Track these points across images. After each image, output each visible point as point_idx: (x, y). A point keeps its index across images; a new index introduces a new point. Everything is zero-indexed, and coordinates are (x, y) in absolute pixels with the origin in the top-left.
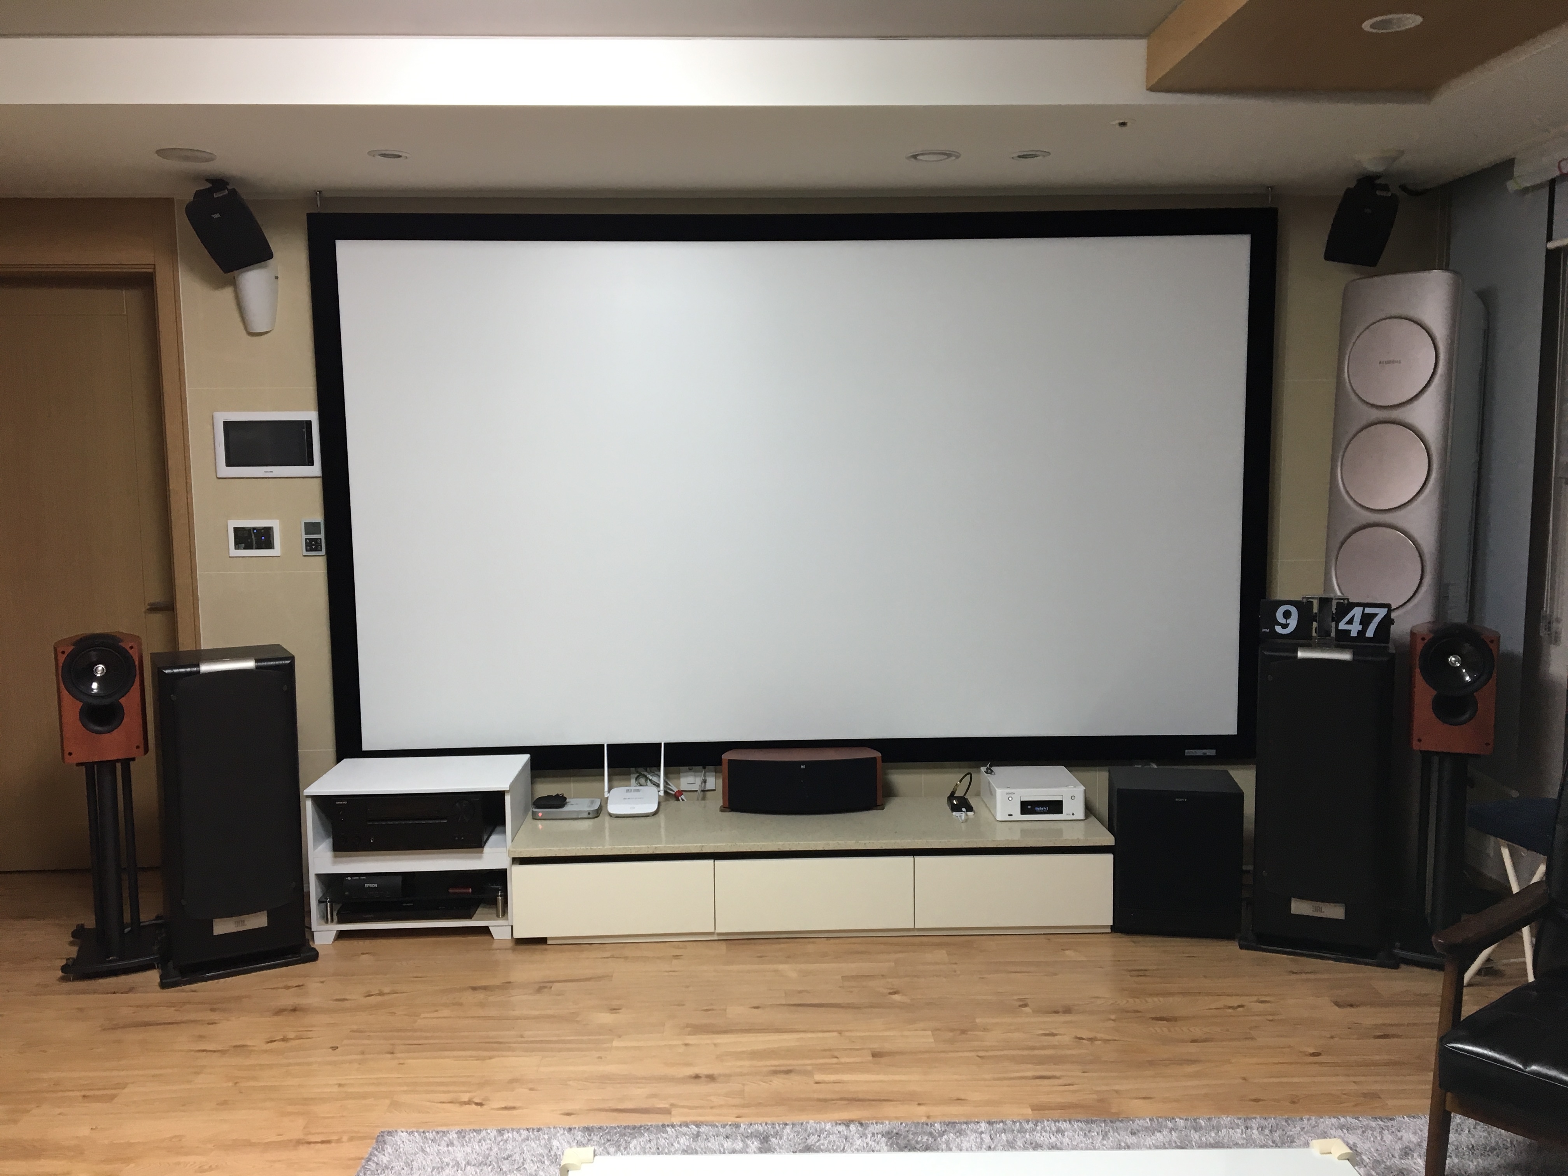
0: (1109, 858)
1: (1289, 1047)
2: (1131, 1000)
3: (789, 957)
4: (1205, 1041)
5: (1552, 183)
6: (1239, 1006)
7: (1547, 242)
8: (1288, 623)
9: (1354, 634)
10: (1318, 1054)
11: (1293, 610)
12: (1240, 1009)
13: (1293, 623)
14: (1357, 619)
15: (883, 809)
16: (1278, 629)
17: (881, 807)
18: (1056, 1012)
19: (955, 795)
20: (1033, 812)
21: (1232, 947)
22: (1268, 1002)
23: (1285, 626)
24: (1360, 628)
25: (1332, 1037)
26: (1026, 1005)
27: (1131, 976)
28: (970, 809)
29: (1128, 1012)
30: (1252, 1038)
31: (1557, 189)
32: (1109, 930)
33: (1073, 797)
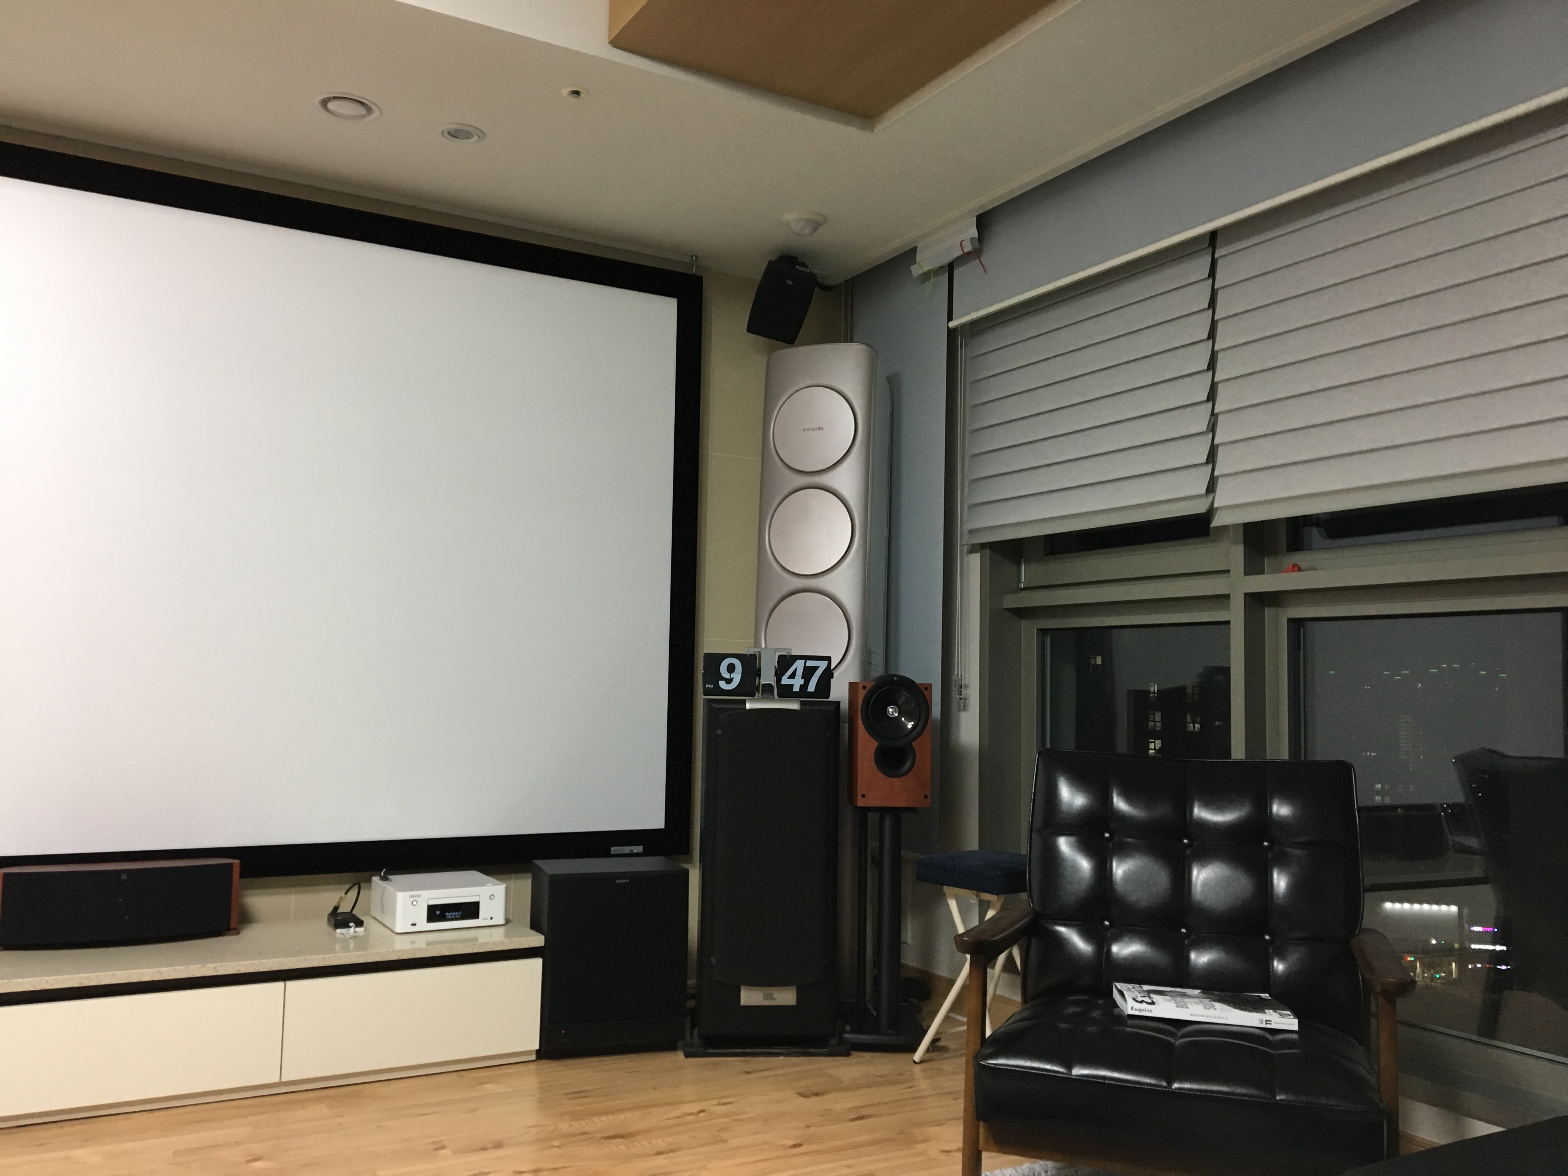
0: (537, 963)
1: (766, 1143)
2: (575, 1124)
3: (87, 1140)
4: (672, 1151)
5: (951, 267)
6: (700, 1112)
7: (948, 322)
8: (732, 677)
9: (796, 689)
10: (800, 1145)
11: (737, 663)
12: (702, 1114)
13: (737, 677)
14: (800, 672)
15: (238, 934)
16: (722, 684)
17: (236, 931)
18: (485, 1149)
19: (339, 911)
20: (442, 918)
21: (679, 1056)
22: (730, 1103)
23: (729, 681)
24: (802, 682)
25: (808, 1127)
26: (443, 1148)
27: (569, 1099)
28: (359, 923)
29: (573, 1136)
30: (724, 1141)
31: (957, 273)
32: (534, 1057)
33: (492, 897)
